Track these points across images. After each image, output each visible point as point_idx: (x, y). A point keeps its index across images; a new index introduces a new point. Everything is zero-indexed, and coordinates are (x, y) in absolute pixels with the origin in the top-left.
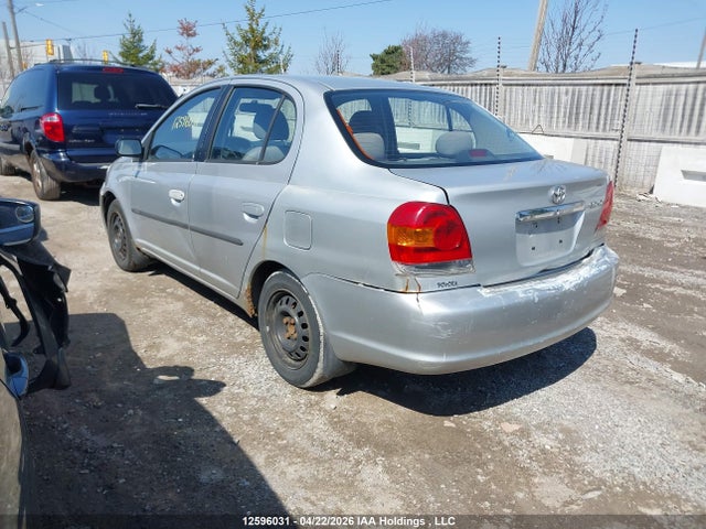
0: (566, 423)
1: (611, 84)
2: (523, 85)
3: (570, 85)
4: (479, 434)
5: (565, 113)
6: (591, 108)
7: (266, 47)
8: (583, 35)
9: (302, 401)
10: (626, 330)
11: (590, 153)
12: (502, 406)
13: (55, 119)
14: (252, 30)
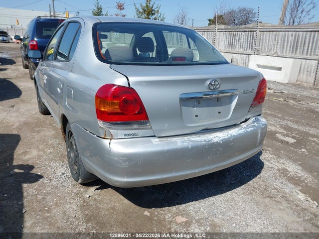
0: (216, 220)
1: (315, 31)
2: (270, 31)
3: (294, 31)
4: (160, 222)
5: (291, 46)
6: (304, 44)
7: (153, 14)
8: (304, 6)
9: (75, 191)
10: (284, 164)
11: (303, 66)
12: (184, 205)
13: (35, 43)
14: (147, 6)
